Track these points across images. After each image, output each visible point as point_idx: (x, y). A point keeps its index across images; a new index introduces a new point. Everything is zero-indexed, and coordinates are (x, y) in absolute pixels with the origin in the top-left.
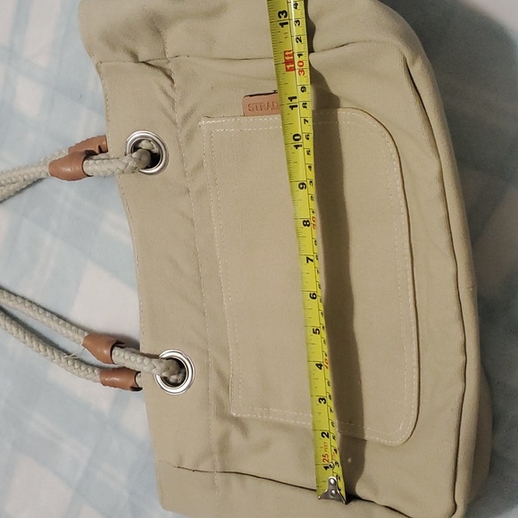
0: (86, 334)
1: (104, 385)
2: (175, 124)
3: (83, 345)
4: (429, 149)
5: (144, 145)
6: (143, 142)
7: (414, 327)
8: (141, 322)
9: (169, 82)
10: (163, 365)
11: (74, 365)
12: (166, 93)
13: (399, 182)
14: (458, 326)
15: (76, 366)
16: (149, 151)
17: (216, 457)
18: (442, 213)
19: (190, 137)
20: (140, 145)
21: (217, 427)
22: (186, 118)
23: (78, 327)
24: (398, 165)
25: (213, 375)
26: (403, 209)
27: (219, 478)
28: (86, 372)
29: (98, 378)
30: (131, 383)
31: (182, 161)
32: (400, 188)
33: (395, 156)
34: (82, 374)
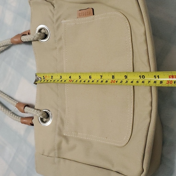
0: (17, 102)
1: (22, 123)
2: (53, 22)
3: (16, 106)
4: (141, 22)
5: (43, 31)
6: (43, 30)
7: (133, 97)
8: (36, 98)
9: (53, 7)
10: (41, 113)
11: (12, 115)
12: (51, 11)
13: (130, 38)
14: (149, 95)
15: (13, 116)
16: (44, 33)
17: (56, 151)
18: (145, 48)
19: (58, 27)
20: (41, 31)
21: (58, 139)
22: (57, 20)
23: (15, 100)
24: (130, 31)
25: (59, 119)
26: (131, 49)
27: (56, 160)
28: (16, 118)
29: (20, 120)
30: (30, 122)
31: (55, 36)
32: (130, 41)
33: (129, 28)
34: (15, 119)
